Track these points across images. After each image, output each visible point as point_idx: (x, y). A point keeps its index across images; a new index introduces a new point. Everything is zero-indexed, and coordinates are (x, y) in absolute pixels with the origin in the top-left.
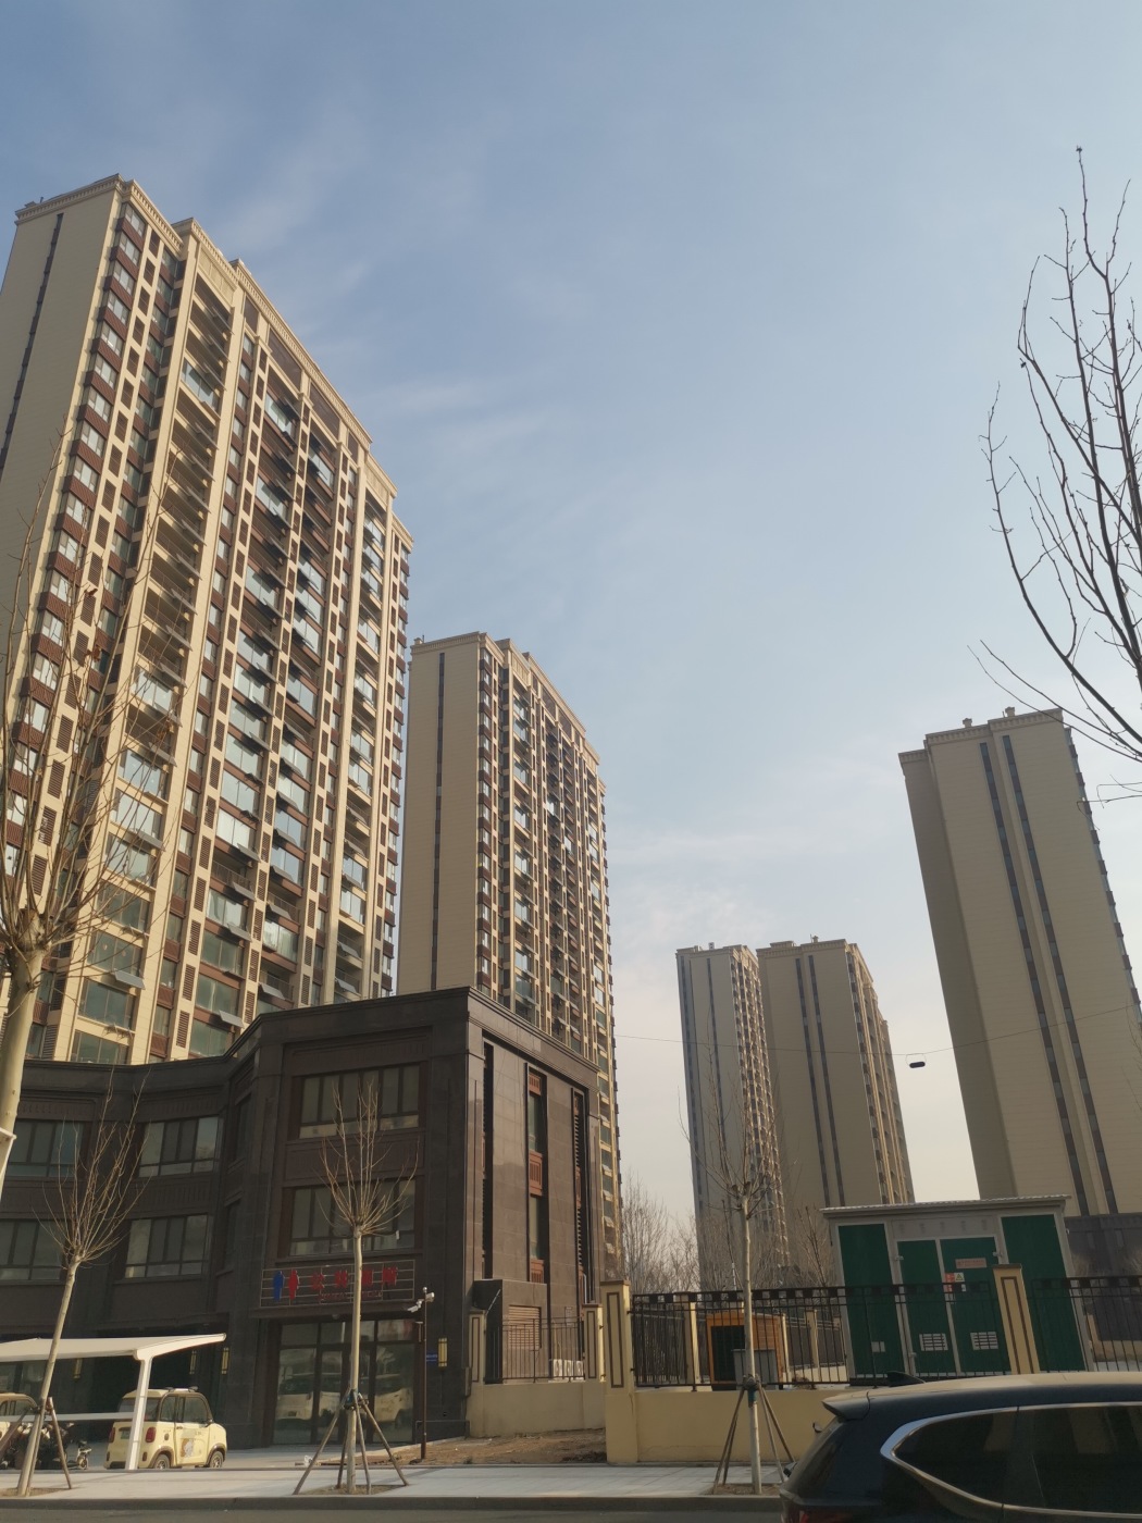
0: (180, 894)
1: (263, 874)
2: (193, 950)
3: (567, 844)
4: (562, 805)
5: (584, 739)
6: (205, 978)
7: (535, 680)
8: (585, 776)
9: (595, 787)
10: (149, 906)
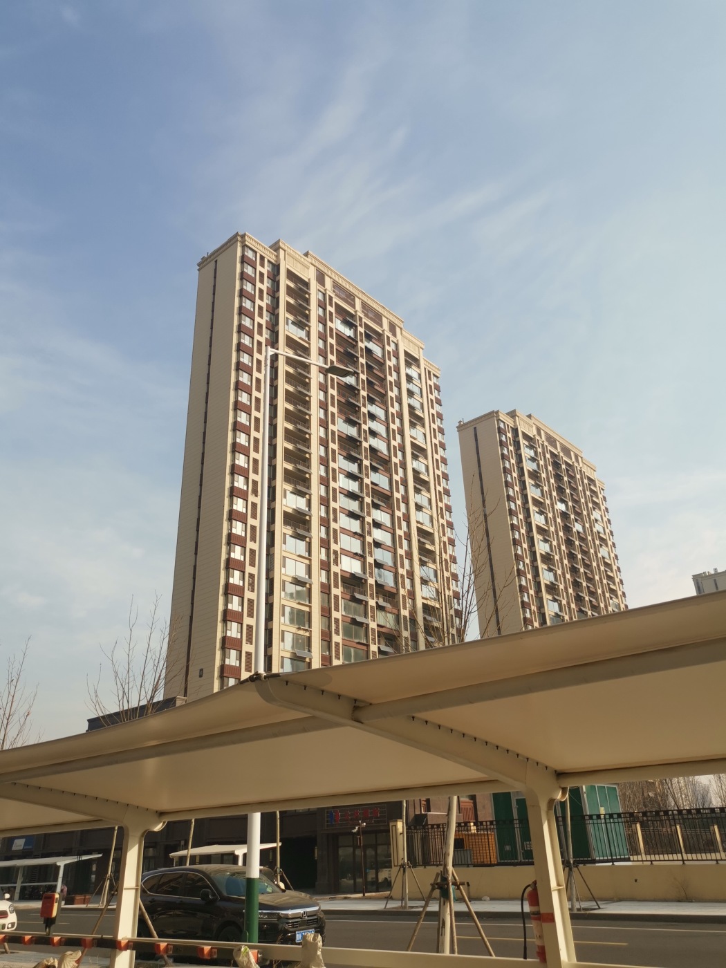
0: (326, 605)
1: (371, 585)
2: (337, 633)
3: (578, 527)
4: (570, 504)
5: (581, 458)
6: (346, 647)
7: (539, 430)
8: (586, 481)
9: (595, 486)
10: (310, 614)
